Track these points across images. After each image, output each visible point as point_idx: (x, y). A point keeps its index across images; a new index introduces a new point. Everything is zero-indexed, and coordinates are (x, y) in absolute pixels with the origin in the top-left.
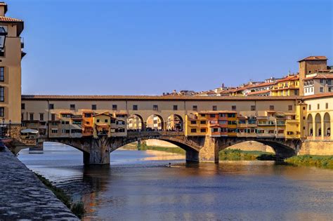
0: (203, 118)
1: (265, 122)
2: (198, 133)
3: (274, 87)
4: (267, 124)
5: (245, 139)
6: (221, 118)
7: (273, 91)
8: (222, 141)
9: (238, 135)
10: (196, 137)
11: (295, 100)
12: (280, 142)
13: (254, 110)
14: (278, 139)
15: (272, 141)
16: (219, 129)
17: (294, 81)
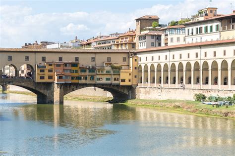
0: (50, 67)
1: (102, 71)
2: (46, 80)
3: (116, 41)
4: (105, 73)
5: (86, 85)
6: (66, 68)
7: (115, 45)
8: (66, 86)
9: (80, 82)
10: (44, 83)
11: (128, 53)
12: (115, 88)
13: (94, 61)
14: (114, 85)
15: (109, 87)
16: (64, 76)
17: (132, 36)
